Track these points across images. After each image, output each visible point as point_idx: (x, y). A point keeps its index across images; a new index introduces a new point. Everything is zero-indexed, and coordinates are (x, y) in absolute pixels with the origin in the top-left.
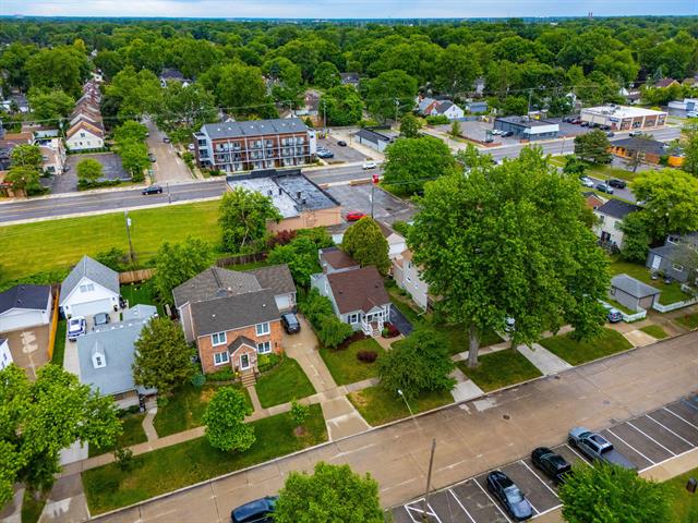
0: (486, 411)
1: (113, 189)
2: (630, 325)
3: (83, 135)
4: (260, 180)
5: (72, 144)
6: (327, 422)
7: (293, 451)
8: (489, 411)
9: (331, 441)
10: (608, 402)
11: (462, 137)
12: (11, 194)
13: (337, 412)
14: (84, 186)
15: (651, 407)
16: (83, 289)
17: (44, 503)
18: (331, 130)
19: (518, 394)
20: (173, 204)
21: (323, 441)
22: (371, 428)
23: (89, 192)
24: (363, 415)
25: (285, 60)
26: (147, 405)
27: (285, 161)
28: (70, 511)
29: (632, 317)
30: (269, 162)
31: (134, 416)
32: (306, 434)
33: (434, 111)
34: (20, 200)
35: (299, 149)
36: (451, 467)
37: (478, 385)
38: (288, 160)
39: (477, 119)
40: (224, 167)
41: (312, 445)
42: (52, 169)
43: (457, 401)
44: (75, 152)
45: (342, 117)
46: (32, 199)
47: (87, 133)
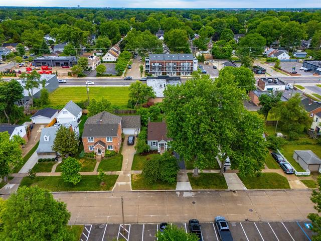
0: (186, 197)
1: (108, 78)
2: (297, 177)
3: (109, 55)
4: (161, 80)
5: (104, 59)
6: (116, 183)
7: (95, 190)
8: (188, 198)
9: (112, 191)
10: (252, 211)
11: (280, 69)
12: (72, 75)
13: (123, 180)
14: (99, 75)
15: (275, 219)
16: (63, 112)
17: (7, 184)
18: (213, 61)
19: (209, 194)
20: (125, 86)
21: (109, 190)
22: (132, 190)
23: (99, 78)
24: (132, 184)
25: (211, 27)
26: (59, 159)
27: (181, 73)
28: (11, 189)
29: (300, 173)
30: (174, 73)
31: (53, 162)
32: (105, 185)
33: (273, 55)
34: (75, 78)
35: (189, 68)
36: (152, 216)
37: (191, 185)
38: (183, 73)
39: (297, 61)
40: (154, 73)
41: (103, 190)
42: (91, 68)
43: (177, 189)
44: (105, 62)
45: (220, 55)
46: (79, 78)
47: (110, 55)
